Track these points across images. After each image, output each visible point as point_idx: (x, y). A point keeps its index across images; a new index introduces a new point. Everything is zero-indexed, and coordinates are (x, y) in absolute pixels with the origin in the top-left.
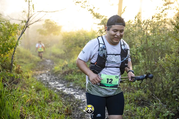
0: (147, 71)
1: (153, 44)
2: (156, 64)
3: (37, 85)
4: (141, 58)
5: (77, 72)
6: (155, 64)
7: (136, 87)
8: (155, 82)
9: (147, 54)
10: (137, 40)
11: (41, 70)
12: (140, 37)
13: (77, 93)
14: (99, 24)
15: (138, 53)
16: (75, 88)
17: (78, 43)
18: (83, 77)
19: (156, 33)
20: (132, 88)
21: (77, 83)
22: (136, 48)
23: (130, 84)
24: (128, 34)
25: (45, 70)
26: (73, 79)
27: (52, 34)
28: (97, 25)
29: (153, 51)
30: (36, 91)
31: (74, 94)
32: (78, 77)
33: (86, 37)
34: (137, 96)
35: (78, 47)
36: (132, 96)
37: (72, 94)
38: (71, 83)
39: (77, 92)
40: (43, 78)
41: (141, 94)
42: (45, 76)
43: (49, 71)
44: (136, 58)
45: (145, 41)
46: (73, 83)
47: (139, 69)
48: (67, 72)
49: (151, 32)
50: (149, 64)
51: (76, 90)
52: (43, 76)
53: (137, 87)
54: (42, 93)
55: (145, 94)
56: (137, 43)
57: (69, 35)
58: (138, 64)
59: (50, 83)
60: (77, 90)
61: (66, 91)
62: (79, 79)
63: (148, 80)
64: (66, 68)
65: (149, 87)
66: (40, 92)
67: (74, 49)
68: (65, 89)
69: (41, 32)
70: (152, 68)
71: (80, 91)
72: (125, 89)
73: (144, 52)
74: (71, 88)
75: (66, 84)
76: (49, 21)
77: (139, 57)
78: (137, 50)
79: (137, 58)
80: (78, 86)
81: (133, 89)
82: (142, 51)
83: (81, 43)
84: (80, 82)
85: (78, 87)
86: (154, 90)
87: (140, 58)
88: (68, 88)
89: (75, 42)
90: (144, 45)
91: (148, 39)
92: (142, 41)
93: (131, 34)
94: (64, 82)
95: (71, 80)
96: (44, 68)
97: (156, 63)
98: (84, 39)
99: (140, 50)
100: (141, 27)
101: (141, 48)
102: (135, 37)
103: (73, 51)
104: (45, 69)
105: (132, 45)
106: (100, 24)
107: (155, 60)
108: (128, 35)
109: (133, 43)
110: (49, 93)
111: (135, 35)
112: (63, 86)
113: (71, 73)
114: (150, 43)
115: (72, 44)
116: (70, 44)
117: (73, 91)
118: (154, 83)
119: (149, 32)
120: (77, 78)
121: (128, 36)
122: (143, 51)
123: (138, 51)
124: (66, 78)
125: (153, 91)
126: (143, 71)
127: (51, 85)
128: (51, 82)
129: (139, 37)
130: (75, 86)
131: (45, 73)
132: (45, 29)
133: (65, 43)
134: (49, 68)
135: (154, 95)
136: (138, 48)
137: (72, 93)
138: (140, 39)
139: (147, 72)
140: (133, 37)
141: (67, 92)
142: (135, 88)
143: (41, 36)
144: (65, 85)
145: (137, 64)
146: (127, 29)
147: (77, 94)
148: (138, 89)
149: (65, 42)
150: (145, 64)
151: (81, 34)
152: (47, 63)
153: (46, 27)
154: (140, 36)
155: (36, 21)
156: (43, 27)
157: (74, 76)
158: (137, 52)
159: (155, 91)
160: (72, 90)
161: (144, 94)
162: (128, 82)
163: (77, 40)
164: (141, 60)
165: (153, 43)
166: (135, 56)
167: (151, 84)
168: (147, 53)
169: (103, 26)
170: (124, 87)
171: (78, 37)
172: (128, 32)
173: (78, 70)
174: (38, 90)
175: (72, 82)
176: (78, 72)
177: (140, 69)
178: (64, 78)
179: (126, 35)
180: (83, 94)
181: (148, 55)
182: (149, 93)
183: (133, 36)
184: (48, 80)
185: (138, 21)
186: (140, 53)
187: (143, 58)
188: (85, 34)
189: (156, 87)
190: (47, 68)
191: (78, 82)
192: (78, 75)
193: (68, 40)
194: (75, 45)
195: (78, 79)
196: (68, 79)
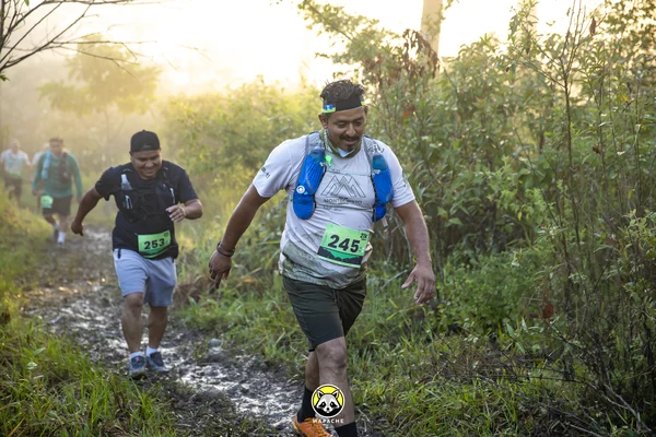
0: (572, 276)
1: (596, 150)
2: (615, 243)
3: (48, 354)
4: (541, 214)
5: (240, 285)
6: (608, 240)
7: (523, 350)
8: (610, 328)
9: (572, 198)
10: (520, 132)
11: (65, 281)
12: (537, 115)
13: (245, 386)
14: (337, 59)
15: (527, 190)
16: (235, 364)
17: (243, 150)
18: (267, 309)
19: (613, 96)
20: (503, 359)
21: (244, 341)
22: (518, 166)
23: (493, 340)
24: (479, 103)
25: (85, 280)
26: (222, 319)
27: (113, 108)
28: (331, 60)
29: (595, 181)
30: (46, 383)
31: (232, 393)
32: (246, 311)
33: (276, 121)
34: (531, 395)
35: (239, 167)
36: (504, 395)
37: (220, 395)
38: (214, 340)
39: (243, 382)
40: (74, 320)
41: (549, 387)
42: (85, 307)
43: (107, 287)
44: (520, 215)
45: (557, 135)
46: (224, 339)
47: (532, 266)
48: (193, 289)
49: (587, 91)
50: (582, 243)
51: (241, 371)
52: (75, 311)
53: (530, 354)
54: (77, 392)
55: (567, 385)
56: (523, 145)
57: (196, 109)
58: (529, 242)
59: (114, 343)
60: (244, 374)
61: (193, 378)
62: (251, 319)
63: (580, 321)
64: (186, 269)
65: (585, 350)
66: (69, 389)
67: (222, 175)
68: (183, 367)
69: (60, 97)
70: (594, 261)
71: (259, 376)
72: (471, 363)
73: (555, 184)
74: (216, 365)
75: (188, 345)
76: (97, 45)
77: (530, 209)
78: (523, 177)
79: (524, 214)
80: (248, 352)
81: (510, 360)
82: (544, 179)
83: (256, 147)
84: (256, 332)
85: (246, 360)
86: (607, 363)
87: (538, 213)
88: (202, 363)
89: (228, 144)
90: (554, 150)
91: (572, 125)
92: (546, 134)
93: (492, 101)
94: (178, 337)
95: (211, 328)
96: (80, 269)
97: (613, 236)
98: (270, 127)
99: (535, 177)
100: (535, 66)
101: (541, 166)
102: (511, 115)
103: (215, 186)
104: (85, 276)
105: (500, 157)
106: (345, 56)
107: (607, 222)
108: (475, 109)
109: (502, 143)
110: (112, 390)
111: (512, 107)
112: (176, 357)
113: (212, 292)
114: (583, 144)
115: (214, 156)
116: (201, 156)
117: (224, 380)
118: (606, 333)
119: (575, 91)
120: (241, 315)
121: (476, 114)
122: (547, 180)
123: (528, 183)
124: (188, 319)
125: (604, 372)
126: (551, 275)
127: (118, 350)
128: (118, 336)
129: (531, 115)
130: (234, 353)
131: (86, 297)
132: (81, 85)
133: (182, 151)
134: (105, 271)
135: (610, 389)
136: (524, 165)
137: (219, 388)
138: (531, 126)
139: (570, 280)
140: (501, 116)
141: (199, 386)
142: (517, 357)
143: (57, 115)
144: (184, 353)
145: (521, 241)
146: (475, 79)
147: (245, 392)
148: (531, 359)
149: (180, 146)
150: (564, 242)
151: (254, 104)
152: (91, 247)
153: (85, 75)
154: (531, 111)
155: (40, 50)
156: (71, 75)
157: (226, 304)
158: (521, 190)
159: (612, 367)
160: (221, 376)
161: (559, 383)
162: (481, 331)
163: (234, 133)
164: (544, 223)
165: (596, 142)
166: (515, 207)
167: (596, 336)
168: (569, 191)
169: (359, 65)
170: (465, 353)
171: (243, 121)
172: (480, 91)
173: (243, 277)
174: (56, 379)
175: (217, 336)
176: (244, 289)
177: (537, 267)
178: (178, 318)
179: (467, 110)
180: (273, 392)
181: (576, 201)
182: (583, 380)
183: (500, 110)
184: (101, 326)
185: (523, 40)
186: (537, 192)
187: (551, 216)
188: (271, 106)
189: (615, 350)
190: (92, 269)
191: (245, 332)
192: (245, 299)
193: (194, 136)
194: (227, 160)
195: (248, 321)
196: (200, 320)
